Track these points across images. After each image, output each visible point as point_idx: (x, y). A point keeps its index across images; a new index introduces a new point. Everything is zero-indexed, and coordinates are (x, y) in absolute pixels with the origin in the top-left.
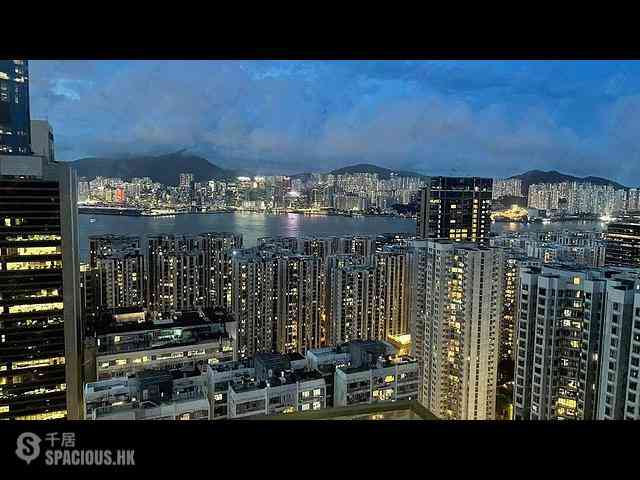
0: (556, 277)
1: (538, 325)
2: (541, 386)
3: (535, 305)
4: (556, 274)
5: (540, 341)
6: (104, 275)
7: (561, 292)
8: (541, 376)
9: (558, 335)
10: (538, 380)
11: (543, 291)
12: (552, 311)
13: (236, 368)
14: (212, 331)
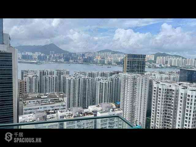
0: (164, 85)
1: (158, 99)
2: (159, 118)
3: (158, 93)
4: (164, 84)
5: (159, 104)
6: (26, 82)
7: (165, 89)
8: (159, 115)
9: (164, 102)
10: (158, 116)
11: (160, 89)
12: (163, 95)
13: (67, 111)
14: (60, 100)
